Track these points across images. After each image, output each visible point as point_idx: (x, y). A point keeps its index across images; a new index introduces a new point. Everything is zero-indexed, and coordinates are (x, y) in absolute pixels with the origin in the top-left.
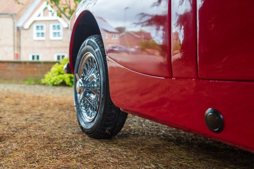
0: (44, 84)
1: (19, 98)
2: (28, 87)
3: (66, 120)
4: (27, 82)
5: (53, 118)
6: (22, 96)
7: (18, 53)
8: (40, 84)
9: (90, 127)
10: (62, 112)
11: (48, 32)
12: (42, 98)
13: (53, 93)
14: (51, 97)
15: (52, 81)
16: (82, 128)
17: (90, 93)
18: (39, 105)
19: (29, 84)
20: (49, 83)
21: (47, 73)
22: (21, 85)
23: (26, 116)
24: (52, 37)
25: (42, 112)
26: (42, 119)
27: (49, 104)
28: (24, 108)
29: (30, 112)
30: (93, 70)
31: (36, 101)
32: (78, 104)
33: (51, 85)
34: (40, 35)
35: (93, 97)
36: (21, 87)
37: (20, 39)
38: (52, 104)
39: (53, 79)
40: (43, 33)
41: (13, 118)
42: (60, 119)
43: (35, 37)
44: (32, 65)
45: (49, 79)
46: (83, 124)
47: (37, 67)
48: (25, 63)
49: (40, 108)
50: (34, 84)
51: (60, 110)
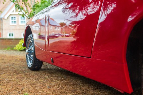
0: (16, 50)
1: (4, 57)
2: (7, 52)
3: (23, 65)
4: (7, 49)
5: (18, 65)
6: (5, 56)
7: (1, 32)
8: (13, 50)
9: (30, 66)
10: (23, 63)
11: (18, 21)
12: (14, 57)
13: (20, 54)
14: (18, 56)
15: (19, 48)
16: (28, 67)
17: (31, 54)
18: (12, 60)
19: (8, 50)
20: (18, 49)
21: (17, 45)
22: (4, 51)
23: (7, 64)
24: (20, 24)
25: (14, 63)
26: (14, 65)
27: (17, 60)
28: (6, 61)
29: (9, 63)
30: (32, 46)
31: (11, 58)
32: (27, 59)
33: (19, 50)
34: (14, 22)
35: (32, 56)
36: (4, 52)
37: (2, 25)
38: (18, 59)
39: (20, 47)
40: (15, 21)
41: (2, 65)
42: (21, 65)
43: (11, 24)
44: (9, 40)
45: (18, 47)
46: (28, 66)
47: (12, 42)
48: (6, 39)
49: (13, 61)
50: (10, 50)
51: (22, 62)
